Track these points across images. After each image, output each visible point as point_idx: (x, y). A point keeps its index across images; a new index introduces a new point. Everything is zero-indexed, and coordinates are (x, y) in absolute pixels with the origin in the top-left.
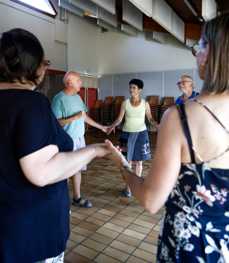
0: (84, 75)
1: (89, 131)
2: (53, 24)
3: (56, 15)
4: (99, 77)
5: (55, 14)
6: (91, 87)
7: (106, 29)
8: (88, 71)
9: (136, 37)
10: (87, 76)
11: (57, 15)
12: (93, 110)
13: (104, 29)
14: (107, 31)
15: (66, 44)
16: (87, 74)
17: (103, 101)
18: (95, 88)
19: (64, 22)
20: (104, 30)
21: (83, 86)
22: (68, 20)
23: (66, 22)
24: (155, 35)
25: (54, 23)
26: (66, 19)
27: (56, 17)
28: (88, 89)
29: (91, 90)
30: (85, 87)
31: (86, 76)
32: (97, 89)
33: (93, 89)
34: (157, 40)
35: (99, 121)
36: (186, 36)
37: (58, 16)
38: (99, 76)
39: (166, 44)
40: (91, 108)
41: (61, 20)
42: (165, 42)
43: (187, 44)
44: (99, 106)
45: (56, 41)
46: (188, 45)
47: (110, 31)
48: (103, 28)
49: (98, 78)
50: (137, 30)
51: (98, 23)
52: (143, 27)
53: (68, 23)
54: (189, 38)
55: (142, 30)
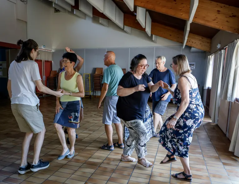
2: (15, 4)
4: (53, 51)
6: (46, 60)
7: (58, 10)
8: (44, 46)
9: (85, 19)
10: (44, 50)
12: (48, 79)
13: (57, 10)
15: (26, 22)
17: (57, 72)
18: (50, 60)
20: (57, 11)
21: (41, 58)
22: (27, 1)
23: (26, 3)
24: (101, 20)
28: (44, 61)
29: (47, 62)
30: (42, 59)
31: (42, 50)
32: (51, 61)
33: (48, 61)
34: (102, 24)
35: (54, 88)
36: (125, 24)
39: (108, 27)
40: (47, 77)
41: (21, 1)
43: (125, 30)
44: (54, 76)
45: (18, 20)
48: (55, 9)
50: (85, 15)
51: (53, 6)
52: (93, 14)
53: (27, 3)
54: (126, 25)
55: (92, 17)
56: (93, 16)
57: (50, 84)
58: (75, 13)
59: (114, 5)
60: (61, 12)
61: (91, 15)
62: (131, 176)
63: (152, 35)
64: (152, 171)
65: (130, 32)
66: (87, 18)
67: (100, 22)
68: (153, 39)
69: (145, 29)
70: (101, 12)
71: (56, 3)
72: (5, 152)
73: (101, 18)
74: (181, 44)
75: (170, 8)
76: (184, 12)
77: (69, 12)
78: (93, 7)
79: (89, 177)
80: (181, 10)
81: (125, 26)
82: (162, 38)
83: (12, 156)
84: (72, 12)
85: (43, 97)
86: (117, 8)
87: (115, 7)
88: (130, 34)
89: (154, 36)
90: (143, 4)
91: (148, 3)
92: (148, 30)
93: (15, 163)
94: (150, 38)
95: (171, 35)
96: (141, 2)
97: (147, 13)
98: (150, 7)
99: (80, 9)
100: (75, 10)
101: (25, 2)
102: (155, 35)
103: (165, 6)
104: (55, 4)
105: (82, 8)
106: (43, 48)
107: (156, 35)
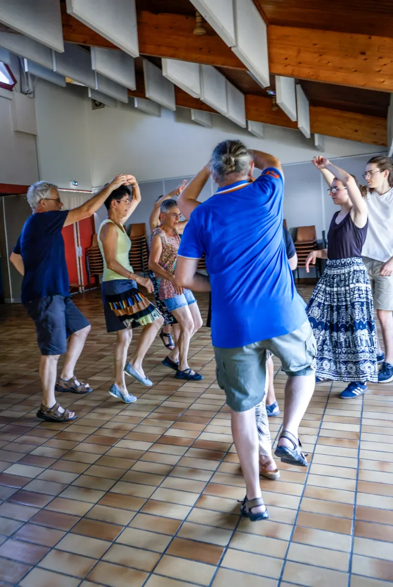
0: (70, 191)
1: (86, 290)
2: (9, 100)
3: (13, 85)
5: (13, 83)
7: (101, 104)
8: (75, 182)
9: (159, 116)
10: (75, 191)
11: (16, 85)
12: (89, 252)
13: (97, 103)
14: (104, 107)
15: (35, 136)
16: (74, 187)
19: (27, 95)
20: (97, 105)
22: (33, 92)
23: (32, 96)
24: (195, 115)
25: (11, 100)
26: (32, 90)
27: (13, 89)
31: (72, 191)
34: (198, 122)
36: (248, 117)
37: (18, 86)
38: (95, 190)
39: (211, 127)
40: (86, 249)
41: (22, 92)
42: (210, 125)
43: (250, 130)
45: (18, 132)
46: (252, 130)
47: (108, 106)
48: (94, 101)
49: (92, 193)
50: (159, 107)
51: (90, 96)
52: (177, 104)
53: (34, 97)
54: (252, 119)
55: (175, 109)
56: (177, 107)
57: (93, 263)
58: (136, 106)
59: (223, 78)
60: (106, 107)
61: (172, 105)
62: (308, 473)
63: (312, 135)
64: (358, 459)
65: (262, 134)
66: (163, 113)
67: (193, 118)
68: (317, 144)
69: (296, 123)
70: (195, 96)
71: (97, 89)
72: (8, 427)
73: (196, 110)
74: (382, 148)
75: (354, 70)
76: (387, 75)
77: (123, 104)
78: (175, 86)
79: (208, 480)
80: (380, 72)
81: (249, 122)
82: (335, 138)
83: (24, 438)
84: (130, 105)
85: (80, 293)
86: (230, 85)
87: (224, 83)
88: (263, 138)
89: (316, 136)
90: (289, 69)
91: (301, 65)
92: (304, 125)
93: (31, 453)
94: (309, 143)
95: (356, 131)
96: (286, 66)
97: (299, 87)
98: (306, 73)
99: (147, 96)
100: (136, 99)
101: (30, 94)
102: (320, 133)
103: (341, 68)
104: (93, 91)
105: (152, 93)
106: (73, 187)
107: (322, 133)
